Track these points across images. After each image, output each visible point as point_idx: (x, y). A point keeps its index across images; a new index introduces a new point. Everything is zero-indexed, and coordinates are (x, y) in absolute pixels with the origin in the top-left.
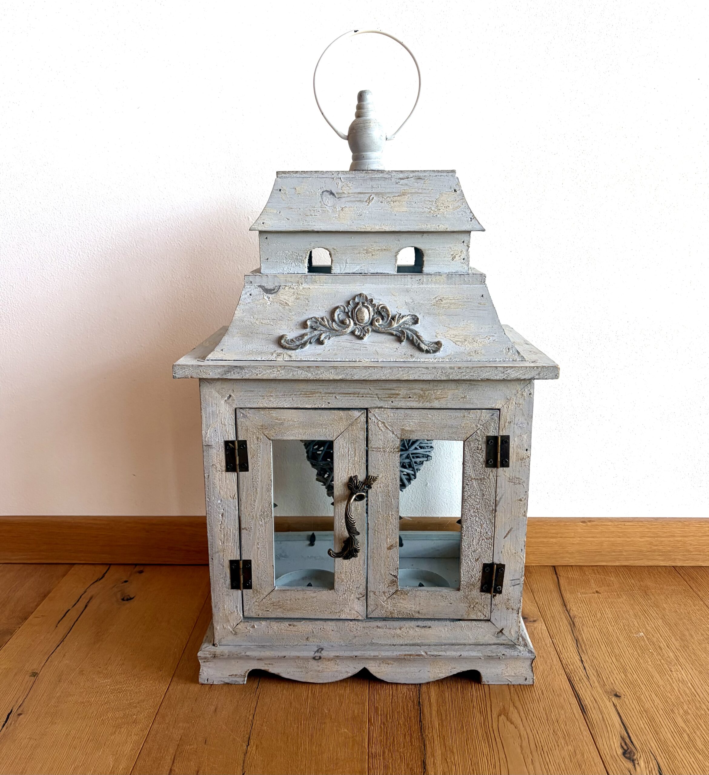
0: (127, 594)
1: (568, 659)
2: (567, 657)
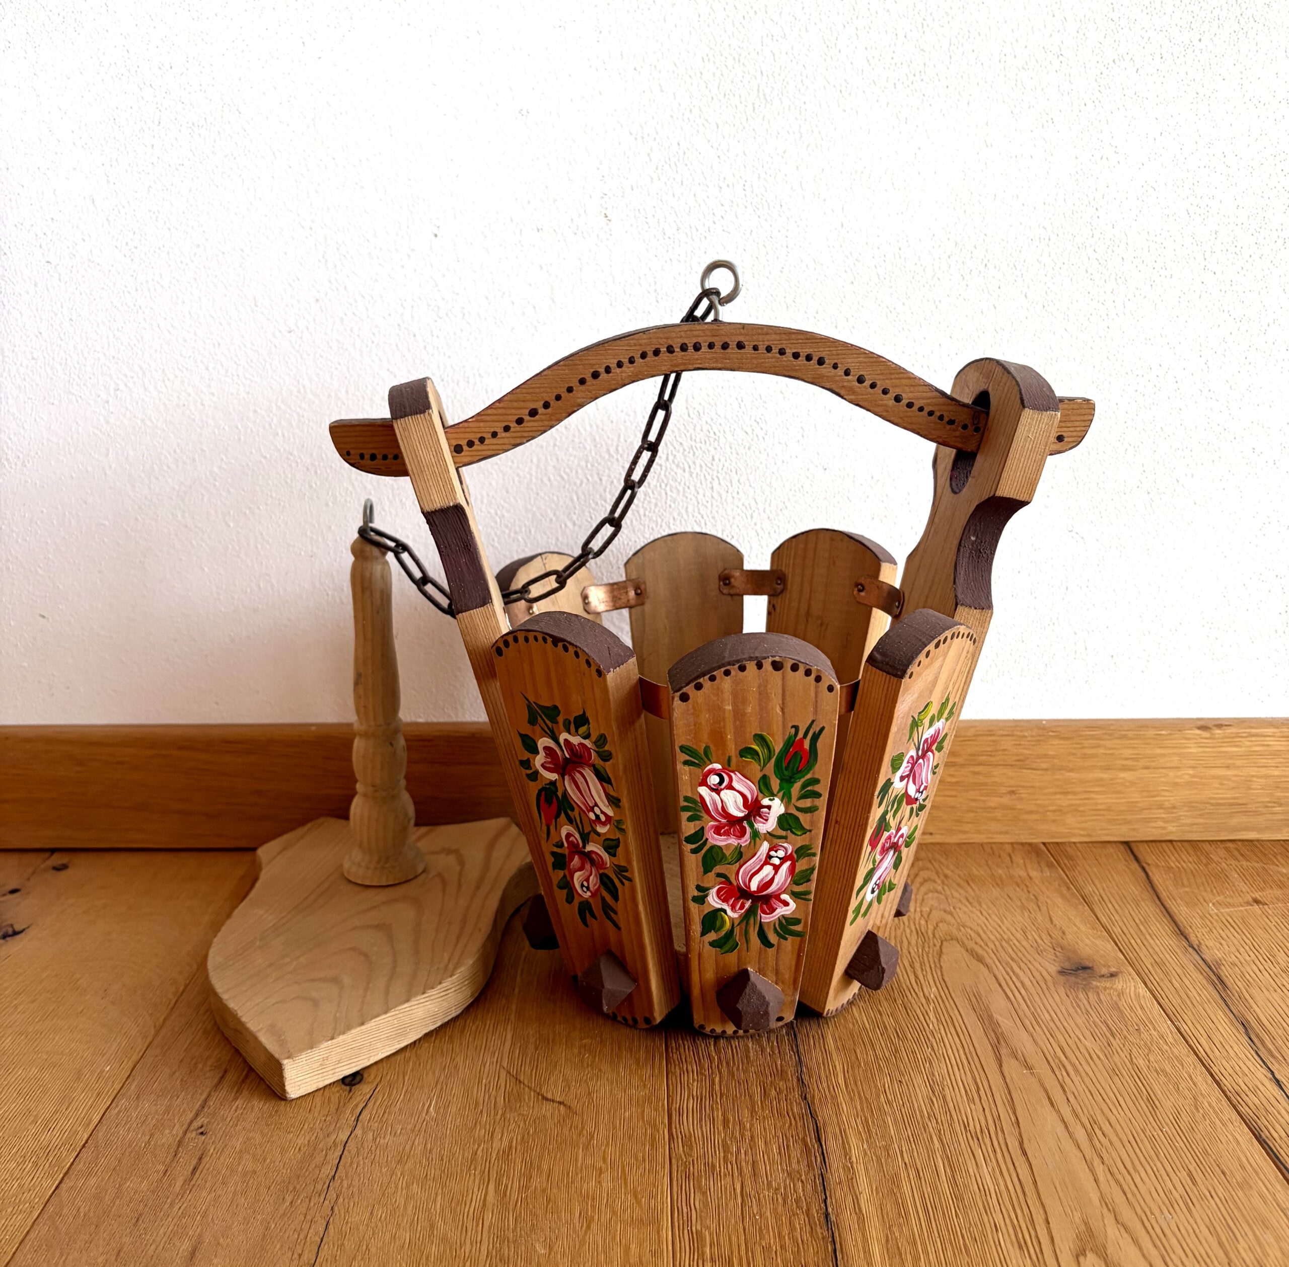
1: (1235, 1076)
2: (1231, 1071)
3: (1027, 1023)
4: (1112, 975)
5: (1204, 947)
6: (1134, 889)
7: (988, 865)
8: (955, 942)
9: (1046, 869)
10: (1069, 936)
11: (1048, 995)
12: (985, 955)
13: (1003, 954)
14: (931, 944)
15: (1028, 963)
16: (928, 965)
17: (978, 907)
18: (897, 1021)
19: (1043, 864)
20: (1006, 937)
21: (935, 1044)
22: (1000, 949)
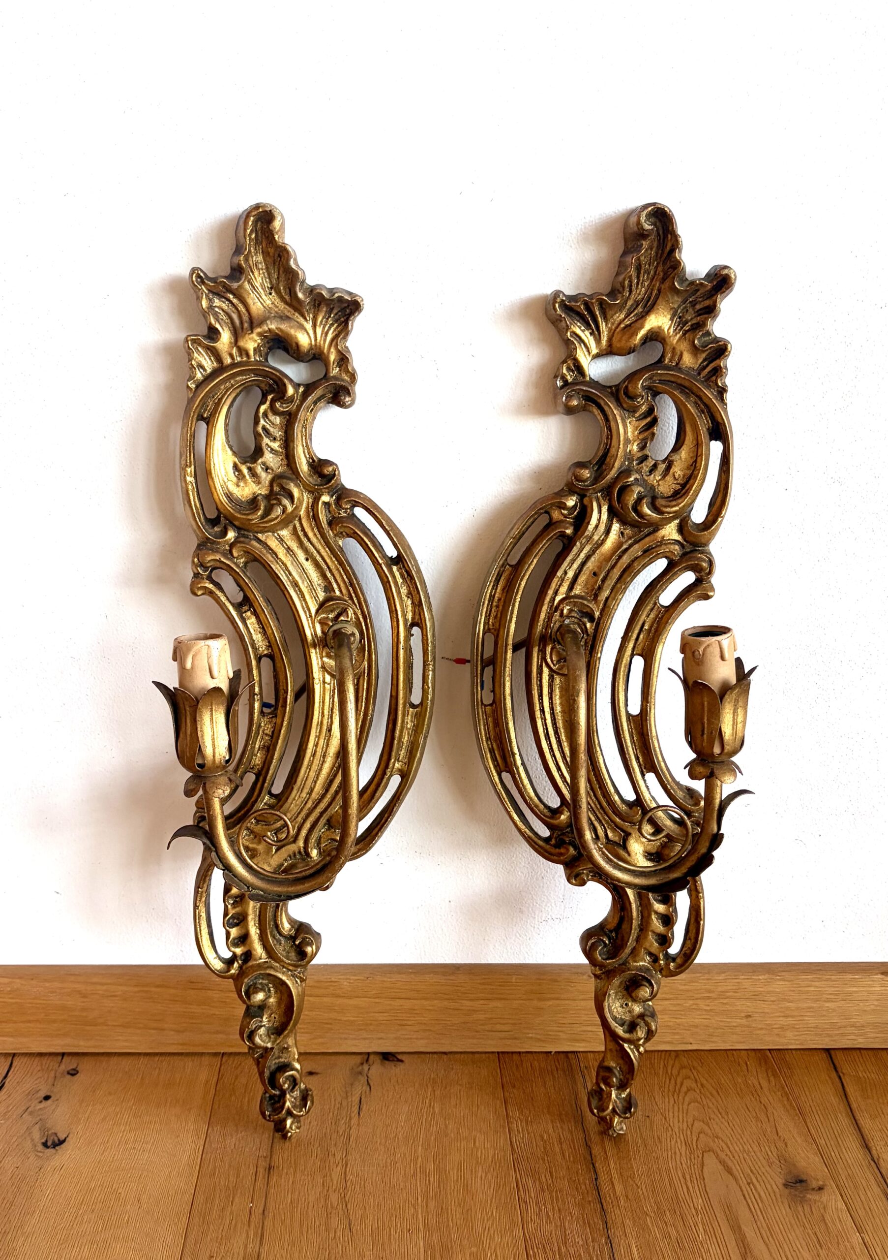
0: (50, 1132)
3: (764, 1235)
4: (821, 1189)
5: (881, 1160)
6: (834, 1100)
7: (731, 1073)
8: (711, 1153)
9: (772, 1078)
10: (790, 1149)
11: (777, 1208)
12: (733, 1168)
13: (745, 1166)
14: (696, 1156)
15: (762, 1174)
16: (694, 1176)
17: (726, 1117)
18: (677, 1232)
19: (770, 1074)
20: (746, 1149)
21: (704, 1254)
22: (743, 1161)
